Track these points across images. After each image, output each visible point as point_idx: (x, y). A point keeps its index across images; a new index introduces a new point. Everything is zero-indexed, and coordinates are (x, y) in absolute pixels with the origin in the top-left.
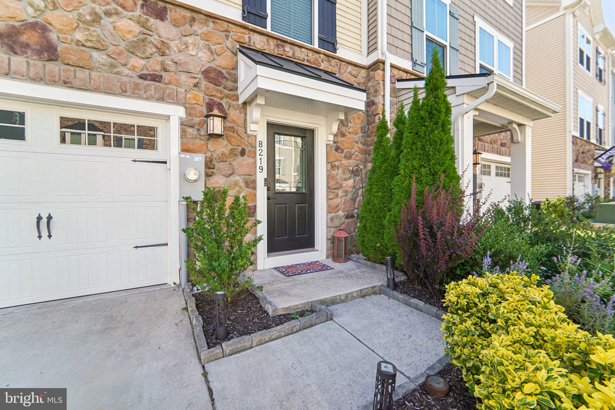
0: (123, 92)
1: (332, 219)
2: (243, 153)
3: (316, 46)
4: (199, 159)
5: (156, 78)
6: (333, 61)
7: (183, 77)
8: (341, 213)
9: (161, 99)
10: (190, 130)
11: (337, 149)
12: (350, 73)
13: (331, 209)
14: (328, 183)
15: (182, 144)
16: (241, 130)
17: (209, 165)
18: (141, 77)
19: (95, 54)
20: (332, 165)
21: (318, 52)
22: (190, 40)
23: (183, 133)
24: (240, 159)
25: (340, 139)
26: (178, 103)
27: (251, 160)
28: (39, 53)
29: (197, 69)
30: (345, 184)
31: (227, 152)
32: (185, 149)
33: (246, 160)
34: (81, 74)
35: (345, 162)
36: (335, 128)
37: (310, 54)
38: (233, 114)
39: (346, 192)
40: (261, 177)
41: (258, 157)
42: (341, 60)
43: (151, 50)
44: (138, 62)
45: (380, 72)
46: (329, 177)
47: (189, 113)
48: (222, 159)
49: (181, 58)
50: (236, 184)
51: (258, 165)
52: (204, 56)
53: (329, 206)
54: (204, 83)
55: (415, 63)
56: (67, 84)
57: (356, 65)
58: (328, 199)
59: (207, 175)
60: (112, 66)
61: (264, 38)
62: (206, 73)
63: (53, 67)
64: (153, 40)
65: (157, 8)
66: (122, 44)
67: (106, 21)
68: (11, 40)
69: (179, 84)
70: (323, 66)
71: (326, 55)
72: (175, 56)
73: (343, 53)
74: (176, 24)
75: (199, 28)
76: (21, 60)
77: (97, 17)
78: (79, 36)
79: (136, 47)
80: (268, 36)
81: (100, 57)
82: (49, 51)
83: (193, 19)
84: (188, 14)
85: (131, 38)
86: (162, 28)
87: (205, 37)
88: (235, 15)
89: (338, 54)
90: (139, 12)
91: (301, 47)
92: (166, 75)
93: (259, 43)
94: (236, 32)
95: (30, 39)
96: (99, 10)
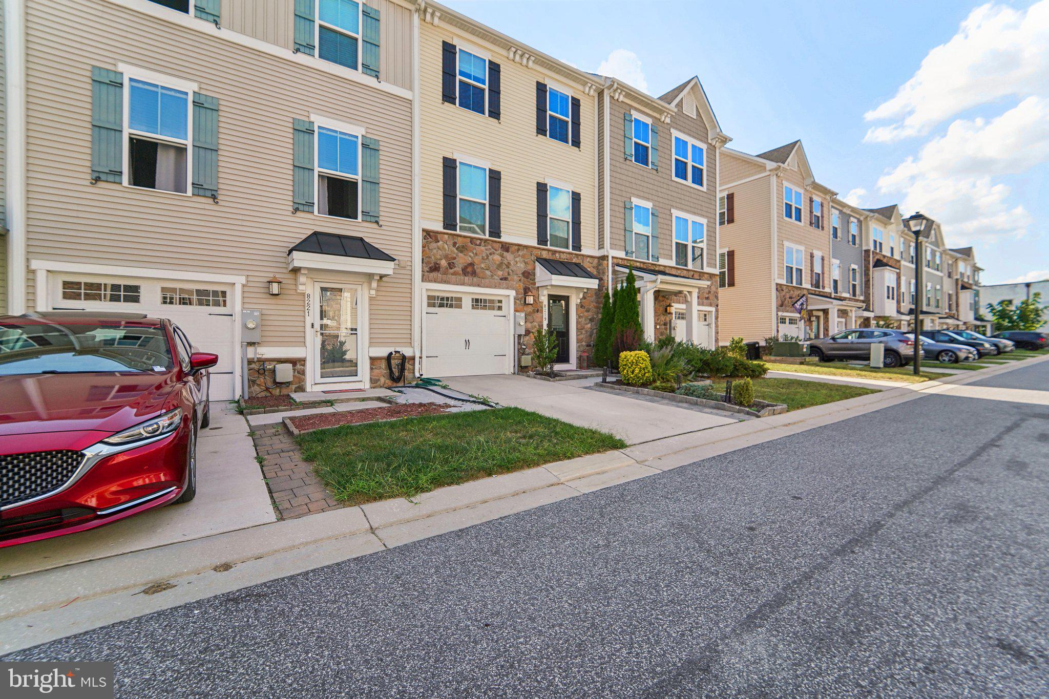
0: (495, 287)
1: (579, 347)
2: (538, 311)
3: (571, 250)
4: (521, 315)
5: (506, 279)
6: (579, 257)
7: (515, 277)
8: (584, 343)
9: (507, 288)
10: (518, 301)
11: (582, 306)
12: (589, 262)
13: (578, 341)
14: (577, 326)
15: (515, 308)
16: (537, 300)
17: (527, 317)
18: (501, 279)
19: (487, 272)
20: (579, 317)
21: (572, 254)
22: (518, 259)
23: (515, 303)
24: (536, 314)
25: (583, 301)
26: (513, 289)
28: (471, 275)
29: (520, 273)
30: (586, 326)
31: (532, 311)
32: (516, 311)
33: (540, 314)
34: (482, 281)
35: (586, 314)
36: (581, 296)
37: (568, 256)
39: (586, 331)
40: (545, 323)
41: (544, 313)
42: (583, 255)
43: (504, 266)
44: (500, 273)
45: (606, 262)
46: (578, 323)
47: (517, 294)
48: (531, 314)
49: (514, 268)
50: (535, 327)
51: (544, 317)
52: (522, 265)
53: (577, 339)
54: (523, 278)
55: (627, 254)
56: (479, 286)
57: (592, 257)
58: (577, 335)
59: (526, 322)
60: (492, 276)
61: (546, 252)
62: (523, 274)
63: (475, 279)
64: (505, 262)
65: (506, 247)
66: (495, 266)
67: (490, 257)
68: (465, 271)
69: (513, 281)
70: (574, 261)
71: (576, 254)
72: (512, 267)
73: (585, 251)
74: (513, 253)
75: (520, 253)
76: (466, 278)
77: (488, 256)
78: (483, 266)
79: (500, 266)
80: (549, 250)
81: (488, 273)
82: (474, 273)
83: (519, 250)
84: (517, 247)
85: (498, 263)
86: (509, 256)
87: (523, 256)
88: (534, 242)
89: (582, 253)
90: (500, 251)
91: (563, 253)
92: (509, 278)
93: (545, 255)
94: (535, 252)
95: (469, 269)
96: (488, 253)
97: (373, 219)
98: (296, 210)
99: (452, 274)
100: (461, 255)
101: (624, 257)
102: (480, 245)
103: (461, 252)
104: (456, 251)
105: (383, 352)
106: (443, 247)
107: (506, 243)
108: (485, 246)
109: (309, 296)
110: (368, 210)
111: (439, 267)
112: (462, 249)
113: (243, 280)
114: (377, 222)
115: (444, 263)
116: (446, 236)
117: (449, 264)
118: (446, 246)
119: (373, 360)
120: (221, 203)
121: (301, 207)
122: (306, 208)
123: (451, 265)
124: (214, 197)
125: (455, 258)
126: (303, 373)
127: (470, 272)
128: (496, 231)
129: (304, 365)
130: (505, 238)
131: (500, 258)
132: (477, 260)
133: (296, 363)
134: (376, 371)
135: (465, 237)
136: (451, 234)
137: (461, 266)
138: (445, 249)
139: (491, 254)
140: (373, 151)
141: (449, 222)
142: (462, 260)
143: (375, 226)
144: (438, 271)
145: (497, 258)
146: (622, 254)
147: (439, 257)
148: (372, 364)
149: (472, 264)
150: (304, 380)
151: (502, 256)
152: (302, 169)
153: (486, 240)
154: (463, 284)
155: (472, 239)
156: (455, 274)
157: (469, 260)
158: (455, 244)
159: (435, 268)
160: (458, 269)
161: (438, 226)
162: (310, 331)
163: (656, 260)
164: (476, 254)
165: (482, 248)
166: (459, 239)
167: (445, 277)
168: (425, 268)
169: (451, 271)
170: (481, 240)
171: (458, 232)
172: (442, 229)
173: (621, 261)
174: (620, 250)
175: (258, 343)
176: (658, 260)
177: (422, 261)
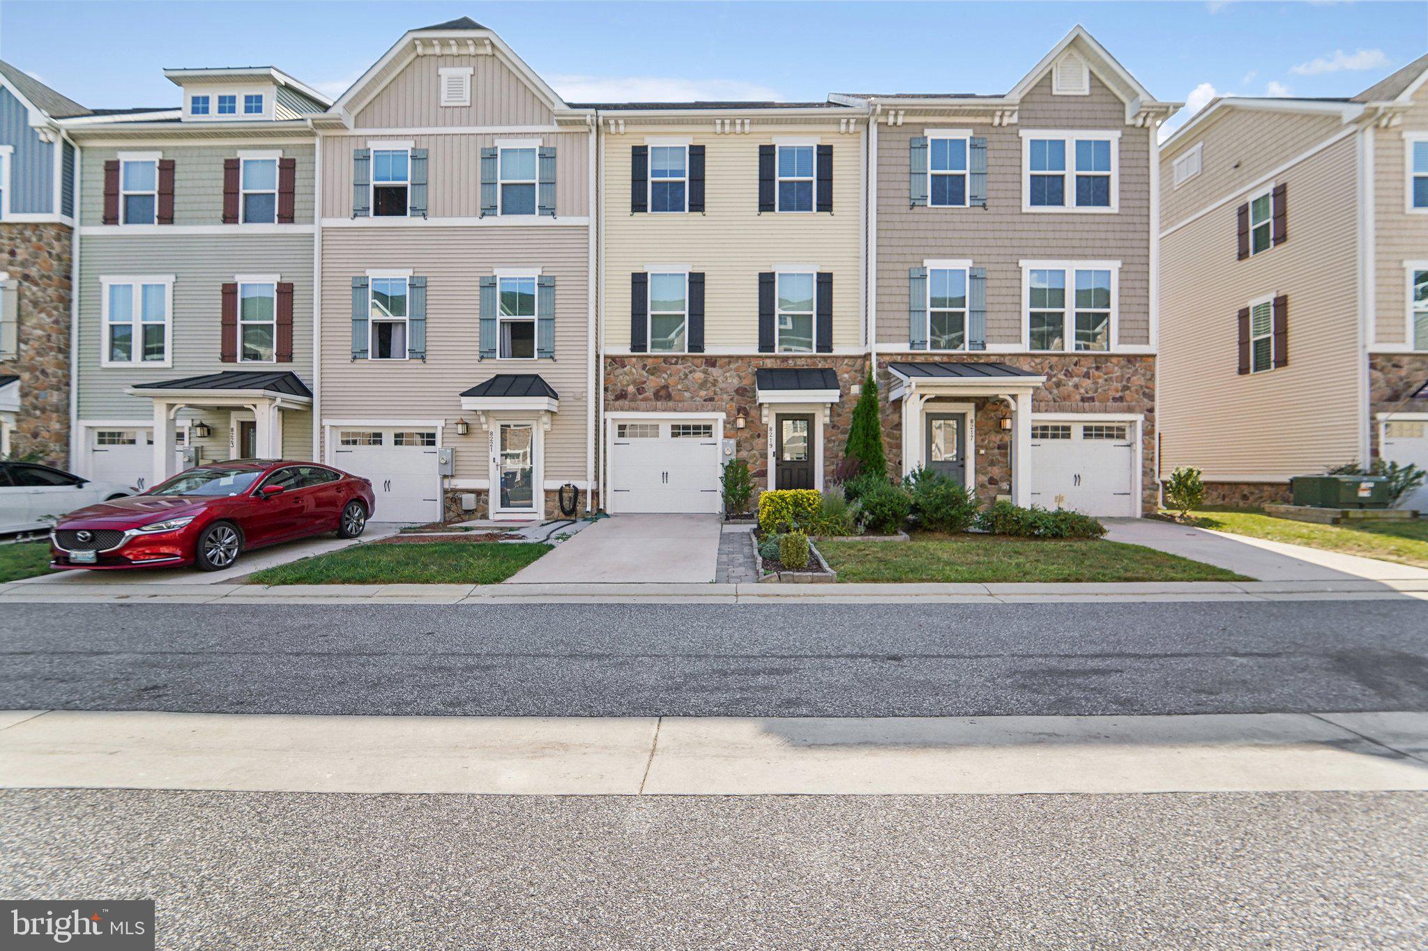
0: (697, 410)
2: (759, 436)
3: (814, 352)
4: (733, 442)
5: (711, 399)
6: (829, 361)
7: (725, 396)
9: (714, 410)
10: (728, 426)
11: (833, 427)
12: (846, 365)
14: (824, 453)
15: (725, 433)
16: (757, 422)
17: (739, 445)
18: (705, 400)
19: (685, 394)
20: (828, 440)
21: (815, 357)
22: (728, 374)
23: (725, 427)
24: (757, 440)
25: (836, 419)
26: (722, 410)
27: (764, 441)
28: (666, 399)
29: (731, 390)
31: (749, 437)
32: (726, 437)
33: (761, 440)
34: (680, 405)
35: (841, 437)
36: (828, 412)
37: (809, 360)
38: (753, 413)
40: (771, 450)
41: (769, 438)
42: (834, 357)
43: (709, 385)
44: (703, 393)
45: (868, 362)
46: (825, 449)
47: (728, 416)
48: (746, 440)
49: (724, 385)
50: (754, 455)
51: (770, 443)
52: (735, 381)
53: (825, 471)
54: (736, 397)
55: (912, 345)
56: (675, 410)
57: (851, 357)
58: (825, 466)
59: (737, 451)
60: (692, 397)
61: (773, 360)
62: (737, 391)
63: (670, 404)
64: (711, 379)
65: (712, 361)
66: (697, 386)
67: (690, 376)
68: (657, 396)
69: (722, 400)
70: (820, 366)
71: (821, 357)
72: (721, 385)
73: (838, 351)
74: (721, 367)
75: (733, 366)
76: (659, 403)
77: (686, 376)
78: (679, 387)
79: (703, 385)
80: (776, 357)
81: (687, 395)
82: (669, 397)
83: (730, 362)
84: (727, 360)
85: (700, 381)
86: (715, 372)
87: (737, 370)
88: (754, 351)
89: (835, 353)
90: (703, 367)
91: (800, 357)
92: (716, 398)
93: (769, 364)
94: (754, 362)
95: (663, 393)
96: (687, 371)
97: (548, 355)
98: (482, 358)
99: (642, 400)
100: (651, 377)
101: (908, 350)
102: (676, 363)
103: (653, 374)
104: (646, 374)
105: (556, 485)
106: (631, 372)
107: (711, 357)
108: (683, 364)
109: (492, 433)
110: (543, 346)
111: (626, 395)
112: (653, 371)
113: (442, 423)
114: (552, 357)
115: (631, 389)
116: (634, 360)
117: (638, 389)
118: (634, 371)
119: (547, 492)
120: (428, 362)
121: (485, 355)
122: (490, 355)
123: (640, 390)
124: (423, 358)
125: (645, 382)
126: (486, 502)
127: (664, 396)
128: (697, 343)
129: (487, 495)
130: (709, 351)
131: (702, 376)
132: (671, 381)
133: (480, 494)
134: (550, 504)
135: (656, 357)
136: (639, 357)
137: (652, 390)
138: (633, 374)
139: (690, 372)
140: (548, 289)
141: (638, 343)
142: (653, 383)
143: (550, 361)
144: (625, 398)
145: (699, 375)
146: (904, 348)
147: (625, 383)
148: (546, 496)
149: (666, 387)
150: (487, 509)
151: (705, 372)
152: (487, 320)
153: (684, 357)
154: (655, 410)
155: (665, 357)
156: (645, 400)
157: (661, 382)
158: (644, 367)
159: (622, 396)
160: (649, 394)
161: (625, 350)
162: (492, 466)
163: (980, 347)
164: (671, 375)
165: (679, 366)
166: (650, 360)
167: (633, 404)
168: (610, 397)
169: (641, 397)
170: (677, 357)
171: (649, 352)
172: (629, 353)
173: (899, 357)
174: (899, 342)
175: (452, 476)
176: (984, 346)
177: (606, 389)
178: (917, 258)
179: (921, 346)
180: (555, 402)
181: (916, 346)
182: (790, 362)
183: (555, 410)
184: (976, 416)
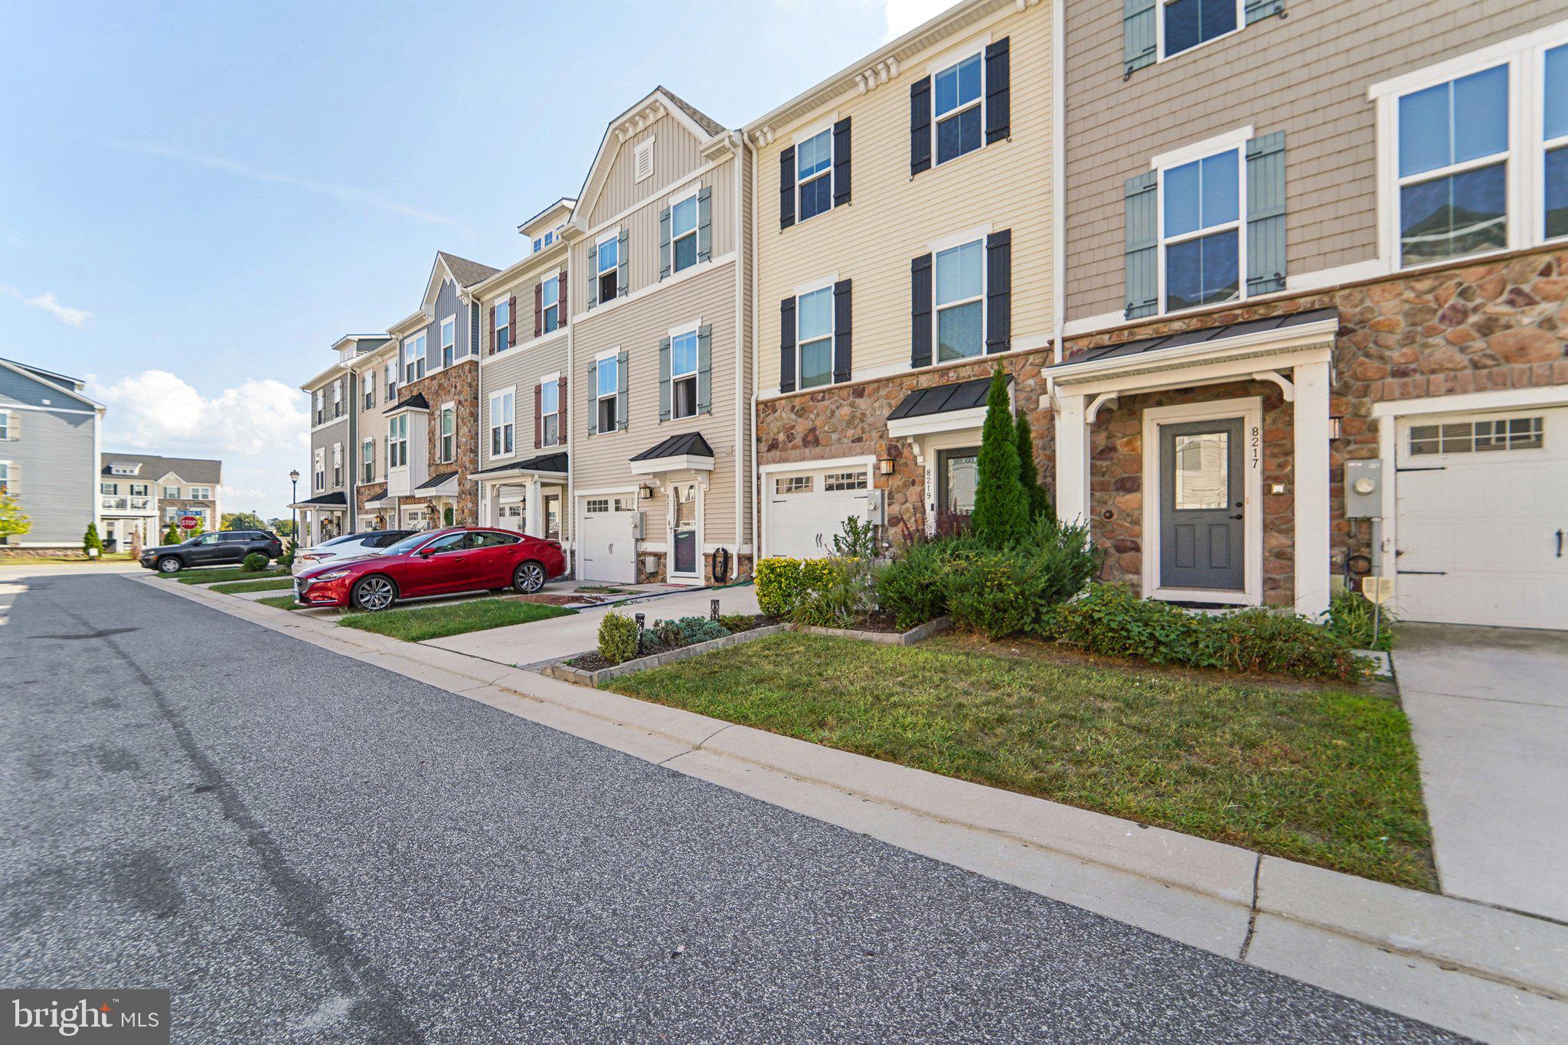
0: (844, 455)
2: (913, 483)
3: (985, 355)
4: (884, 492)
5: (859, 440)
6: (1006, 363)
7: (874, 433)
9: (862, 454)
10: (878, 471)
12: (1031, 364)
15: (875, 483)
16: (909, 464)
18: (853, 442)
19: (832, 436)
21: (985, 361)
22: (876, 405)
24: (911, 488)
26: (870, 454)
27: (921, 489)
28: (813, 444)
29: (881, 425)
31: (901, 483)
32: (876, 487)
33: (917, 488)
34: (829, 450)
37: (976, 368)
40: (931, 500)
41: (926, 485)
42: (1017, 355)
43: (857, 421)
44: (850, 432)
47: (878, 459)
48: (899, 489)
50: (908, 510)
51: (926, 492)
55: (1129, 311)
56: (823, 458)
59: (889, 505)
60: (840, 439)
61: (930, 376)
63: (818, 449)
64: (858, 414)
65: (859, 391)
66: (844, 424)
67: (837, 413)
68: (806, 443)
69: (871, 439)
71: (994, 360)
72: (870, 420)
73: (1018, 346)
74: (870, 396)
75: (883, 392)
76: (807, 450)
77: (833, 412)
78: (826, 428)
79: (850, 423)
80: (932, 372)
81: (834, 436)
82: (816, 442)
83: (879, 388)
84: (876, 385)
85: (847, 418)
86: (862, 403)
87: (887, 397)
88: (906, 367)
89: (1014, 350)
90: (851, 399)
91: (964, 365)
92: (864, 436)
93: (925, 382)
94: (907, 382)
95: (810, 438)
96: (833, 407)
97: (706, 410)
98: (662, 420)
99: (791, 449)
100: (799, 420)
101: (1124, 322)
102: (823, 399)
103: (800, 416)
104: (793, 416)
105: (711, 548)
106: (781, 416)
107: (858, 385)
108: (829, 399)
109: (668, 496)
110: (703, 400)
111: (777, 443)
112: (801, 413)
113: (638, 489)
114: (709, 412)
115: (781, 437)
116: (783, 402)
117: (788, 436)
118: (784, 415)
119: (706, 555)
120: (629, 431)
121: (664, 417)
123: (790, 437)
124: (626, 428)
125: (794, 426)
126: (665, 566)
127: (812, 440)
128: (843, 371)
129: (665, 559)
130: (858, 377)
131: (850, 410)
132: (818, 423)
133: (659, 557)
134: (708, 569)
135: (804, 395)
136: (788, 397)
137: (801, 435)
138: (783, 419)
139: (837, 408)
140: (707, 339)
141: (787, 385)
142: (802, 426)
143: (708, 416)
144: (777, 448)
145: (846, 411)
146: (1116, 319)
147: (776, 430)
148: (705, 561)
149: (813, 430)
150: (665, 572)
151: (852, 405)
152: (665, 382)
153: (830, 391)
154: (803, 459)
155: (813, 394)
156: (794, 448)
157: (809, 425)
158: (793, 409)
159: (773, 446)
160: (798, 440)
161: (776, 392)
162: (669, 531)
163: (1272, 286)
164: (818, 415)
165: (826, 402)
166: (798, 400)
167: (784, 455)
168: (764, 447)
169: (790, 445)
170: (823, 392)
171: (798, 391)
172: (779, 395)
173: (1107, 337)
174: (1107, 311)
175: (643, 540)
176: (1280, 282)
177: (759, 440)
178: (1139, 160)
179: (1145, 311)
180: (711, 460)
181: (1136, 313)
182: (951, 374)
183: (711, 468)
184: (1264, 420)
